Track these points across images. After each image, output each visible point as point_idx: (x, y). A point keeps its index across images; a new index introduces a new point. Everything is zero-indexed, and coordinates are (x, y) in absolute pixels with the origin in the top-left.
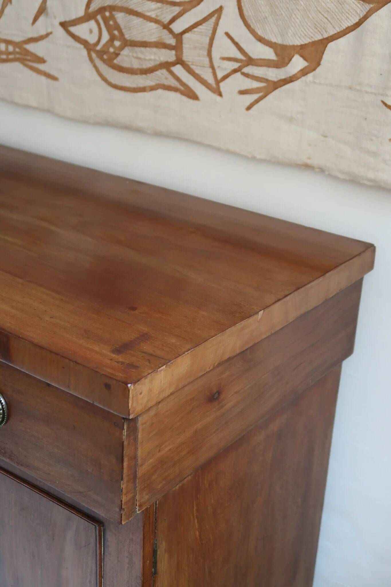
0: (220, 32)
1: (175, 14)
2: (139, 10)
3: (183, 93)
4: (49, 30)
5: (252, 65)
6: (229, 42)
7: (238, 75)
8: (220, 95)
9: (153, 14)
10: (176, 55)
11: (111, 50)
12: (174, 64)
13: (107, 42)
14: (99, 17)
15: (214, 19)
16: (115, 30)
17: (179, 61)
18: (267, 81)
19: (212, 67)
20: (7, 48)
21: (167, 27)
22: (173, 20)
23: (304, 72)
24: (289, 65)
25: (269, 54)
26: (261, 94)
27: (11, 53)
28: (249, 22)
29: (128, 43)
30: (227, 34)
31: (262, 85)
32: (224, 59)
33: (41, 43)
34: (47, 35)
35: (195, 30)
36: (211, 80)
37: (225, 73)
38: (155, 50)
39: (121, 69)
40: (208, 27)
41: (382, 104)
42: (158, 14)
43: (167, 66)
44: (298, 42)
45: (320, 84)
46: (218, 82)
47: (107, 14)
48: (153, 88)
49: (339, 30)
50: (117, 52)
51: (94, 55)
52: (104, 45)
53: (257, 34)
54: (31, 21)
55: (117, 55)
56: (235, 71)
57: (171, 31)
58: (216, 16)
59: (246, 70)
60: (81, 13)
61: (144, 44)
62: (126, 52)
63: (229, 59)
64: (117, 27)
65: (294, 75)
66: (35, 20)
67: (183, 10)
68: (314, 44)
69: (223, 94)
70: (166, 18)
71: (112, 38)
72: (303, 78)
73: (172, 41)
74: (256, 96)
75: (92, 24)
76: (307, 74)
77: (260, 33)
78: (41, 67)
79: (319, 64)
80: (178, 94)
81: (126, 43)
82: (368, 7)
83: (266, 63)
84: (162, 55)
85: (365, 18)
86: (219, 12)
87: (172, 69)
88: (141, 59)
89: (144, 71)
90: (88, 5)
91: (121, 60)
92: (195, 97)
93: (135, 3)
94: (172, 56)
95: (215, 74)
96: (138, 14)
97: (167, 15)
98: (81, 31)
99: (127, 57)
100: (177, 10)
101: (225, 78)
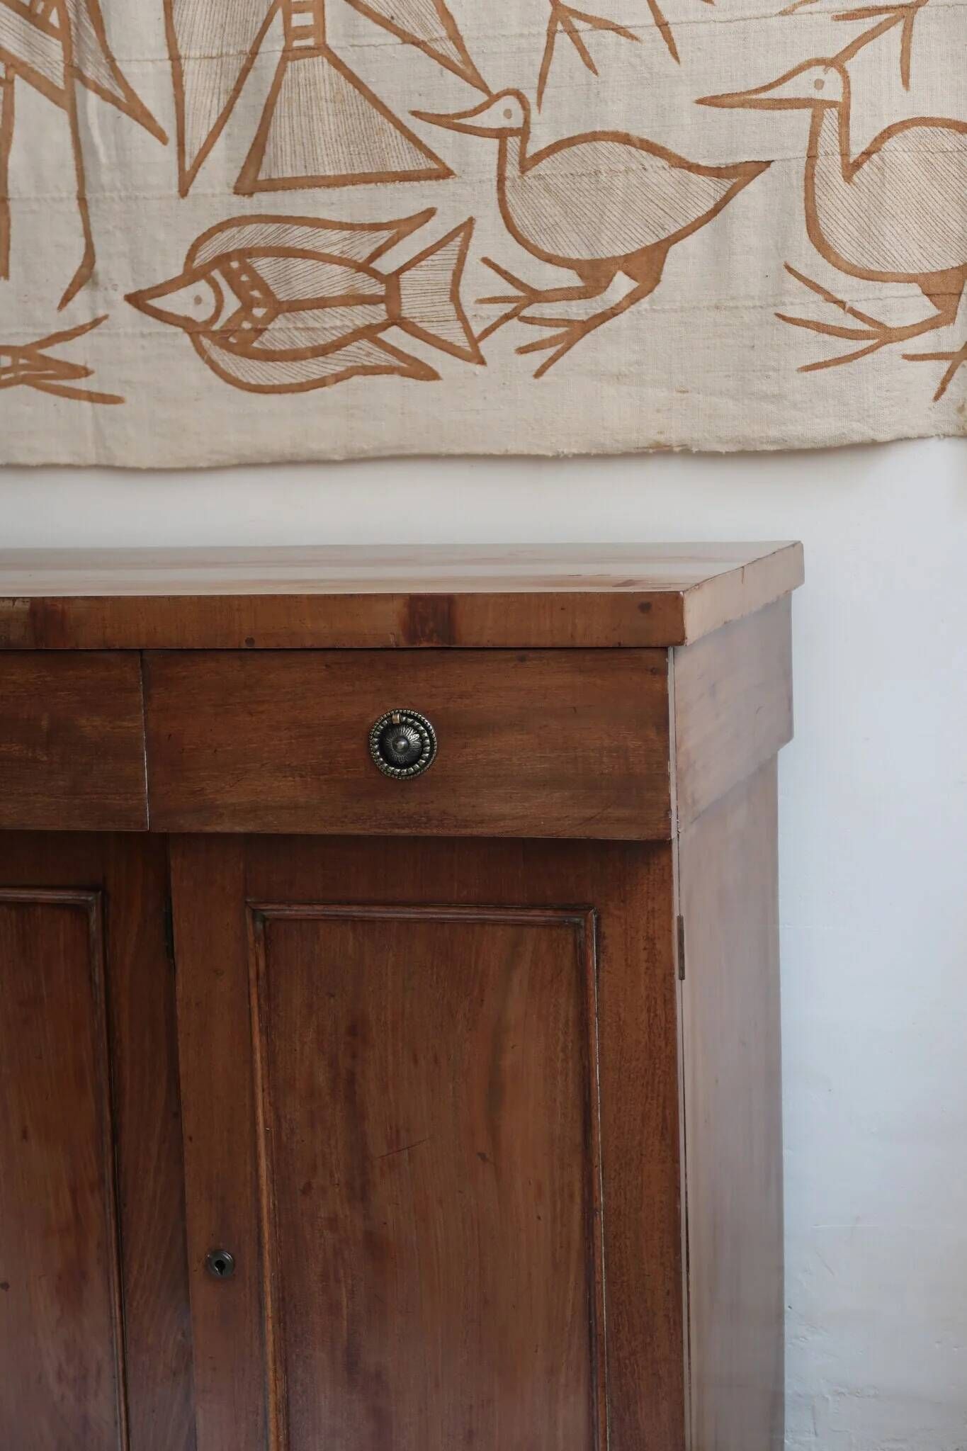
0: (473, 258)
1: (382, 242)
2: (308, 247)
3: (404, 373)
4: (101, 313)
5: (539, 302)
6: (491, 272)
7: (515, 321)
8: (482, 362)
9: (335, 251)
10: (388, 311)
11: (246, 325)
12: (384, 327)
13: (237, 312)
14: (216, 274)
15: (458, 240)
16: (253, 289)
17: (396, 320)
18: (568, 322)
19: (462, 317)
21: (365, 267)
22: (379, 254)
23: (633, 298)
24: (609, 289)
25: (569, 279)
26: (559, 347)
27: (6, 370)
28: (525, 235)
29: (285, 307)
30: (486, 261)
31: (561, 330)
32: (483, 301)
33: (78, 340)
34: (96, 322)
35: (423, 263)
36: (461, 340)
37: (488, 324)
38: (341, 310)
39: (269, 356)
40: (448, 255)
41: (777, 319)
42: (345, 249)
43: (369, 332)
44: (620, 251)
45: (664, 311)
46: (474, 342)
47: (235, 265)
48: (338, 378)
49: (684, 225)
50: (259, 326)
51: (206, 342)
52: (229, 320)
53: (543, 251)
54: (57, 303)
55: (259, 332)
56: (507, 317)
57: (375, 274)
58: (462, 234)
59: (526, 312)
60: (177, 271)
61: (321, 303)
62: (280, 322)
63: (493, 300)
64: (259, 283)
65: (617, 305)
66: (67, 298)
67: (398, 233)
68: (645, 250)
69: (487, 359)
70: (363, 253)
71: (247, 305)
72: (633, 308)
73: (380, 289)
74: (550, 352)
75: (202, 287)
76: (638, 300)
77: (547, 249)
78: (81, 384)
79: (657, 281)
80: (396, 379)
81: (279, 308)
82: (728, 184)
83: (567, 294)
84: (361, 316)
85: (726, 200)
86: (467, 227)
87: (381, 335)
88: (313, 329)
89: (321, 351)
90: (191, 256)
91: (268, 340)
92: (432, 375)
93: (297, 237)
94: (379, 313)
95: (467, 330)
96: (305, 254)
97: (362, 248)
98: (175, 302)
99: (281, 333)
100: (385, 235)
101: (487, 333)
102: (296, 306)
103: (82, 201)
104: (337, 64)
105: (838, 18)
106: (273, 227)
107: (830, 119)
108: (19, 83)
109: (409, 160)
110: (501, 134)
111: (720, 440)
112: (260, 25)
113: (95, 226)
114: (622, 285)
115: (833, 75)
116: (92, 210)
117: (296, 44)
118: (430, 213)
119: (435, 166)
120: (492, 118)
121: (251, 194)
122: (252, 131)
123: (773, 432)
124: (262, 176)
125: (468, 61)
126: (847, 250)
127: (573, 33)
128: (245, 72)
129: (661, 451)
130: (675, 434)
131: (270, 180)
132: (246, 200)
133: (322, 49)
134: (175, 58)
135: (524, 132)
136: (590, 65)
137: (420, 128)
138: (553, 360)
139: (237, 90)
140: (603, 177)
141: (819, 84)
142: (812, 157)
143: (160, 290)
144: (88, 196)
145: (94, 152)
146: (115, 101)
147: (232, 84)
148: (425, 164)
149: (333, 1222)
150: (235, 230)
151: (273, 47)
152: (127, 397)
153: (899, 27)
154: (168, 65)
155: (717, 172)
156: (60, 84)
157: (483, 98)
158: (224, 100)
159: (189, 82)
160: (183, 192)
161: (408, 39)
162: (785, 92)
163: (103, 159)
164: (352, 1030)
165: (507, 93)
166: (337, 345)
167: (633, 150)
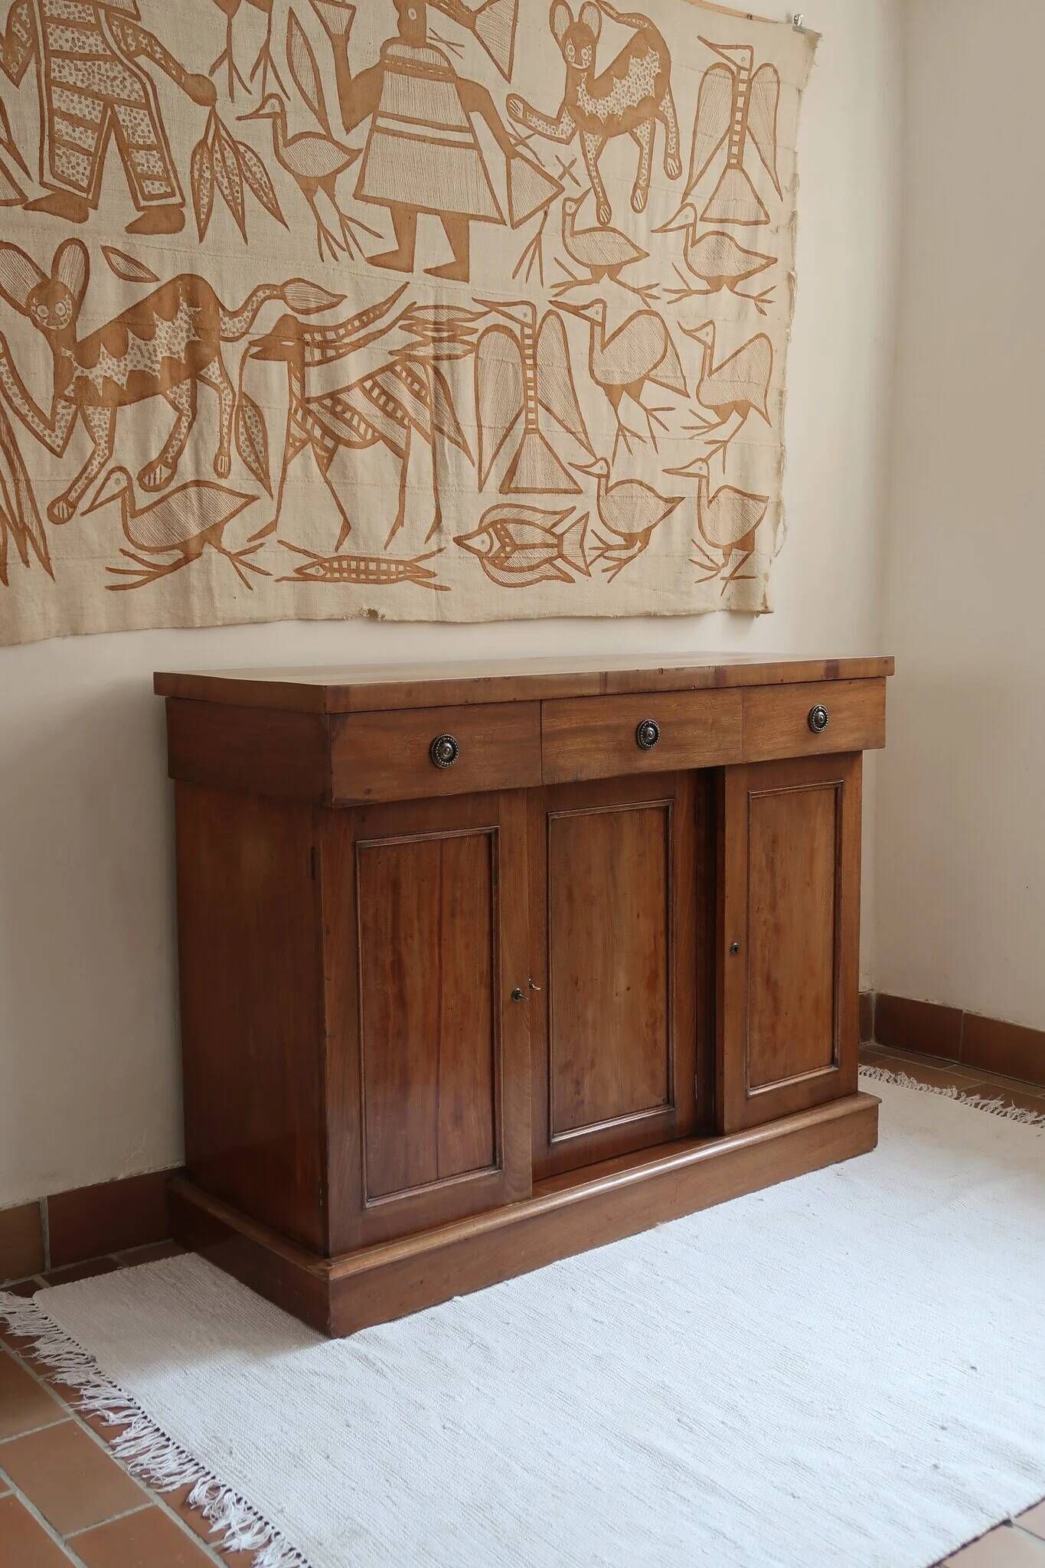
0: (588, 529)
1: (556, 520)
2: (529, 520)
3: (561, 580)
4: (443, 546)
5: (610, 550)
8: (590, 576)
9: (538, 522)
10: (557, 551)
11: (503, 555)
12: (556, 558)
13: (499, 549)
14: (491, 530)
15: (582, 523)
16: (506, 538)
17: (561, 556)
18: (620, 560)
19: (584, 556)
20: (397, 568)
21: (549, 531)
22: (555, 525)
23: (640, 551)
24: (634, 547)
25: (620, 540)
26: (616, 570)
27: (400, 573)
28: (606, 521)
29: (519, 547)
30: (592, 531)
31: (617, 563)
32: (590, 549)
34: (440, 550)
35: (571, 530)
38: (539, 550)
39: (511, 570)
42: (544, 522)
43: (549, 560)
44: (637, 530)
45: (650, 556)
46: (587, 567)
47: (499, 526)
48: (538, 581)
50: (507, 556)
51: (486, 562)
52: (495, 552)
53: (611, 528)
54: (424, 540)
55: (506, 558)
57: (553, 534)
58: (583, 520)
59: (606, 554)
61: (534, 546)
62: (515, 555)
63: (594, 548)
64: (509, 535)
65: (636, 553)
66: (428, 538)
67: (562, 516)
70: (549, 525)
71: (503, 546)
73: (555, 541)
74: (613, 572)
75: (485, 536)
76: (642, 551)
77: (613, 527)
78: (432, 581)
79: (647, 544)
80: (559, 581)
81: (517, 547)
82: (670, 505)
83: (620, 547)
84: (546, 553)
85: (670, 511)
86: (587, 516)
87: (554, 562)
88: (530, 558)
89: (531, 568)
90: (481, 521)
91: (510, 563)
92: (572, 581)
93: (527, 515)
94: (554, 552)
95: (585, 561)
96: (529, 523)
97: (549, 522)
98: (475, 543)
99: (517, 559)
100: (558, 517)
101: (592, 563)
102: (524, 547)
103: (436, 490)
104: (542, 438)
105: (706, 443)
106: (517, 510)
107: (704, 481)
108: (413, 429)
109: (565, 484)
110: (599, 476)
111: (668, 610)
112: (514, 416)
113: (442, 502)
114: (639, 544)
115: (704, 466)
116: (441, 495)
117: (530, 427)
118: (574, 508)
119: (576, 488)
120: (596, 470)
121: (507, 494)
122: (508, 464)
123: (687, 608)
124: (512, 486)
125: (589, 444)
126: (709, 537)
127: (624, 436)
128: (505, 436)
129: (650, 616)
130: (653, 608)
131: (517, 488)
132: (504, 496)
133: (537, 431)
134: (480, 426)
135: (607, 476)
136: (630, 451)
137: (571, 470)
138: (614, 575)
139: (501, 444)
140: (634, 499)
141: (701, 468)
142: (699, 497)
143: (469, 537)
144: (439, 488)
145: (446, 467)
146: (457, 443)
147: (498, 442)
148: (573, 487)
149: (765, 923)
150: (499, 510)
151: (520, 426)
152: (453, 588)
153: (722, 450)
154: (476, 429)
155: (666, 501)
156: (429, 431)
157: (593, 460)
158: (495, 448)
159: (484, 438)
160: (480, 490)
161: (569, 431)
162: (689, 470)
163: (450, 472)
164: (774, 842)
165: (602, 459)
166: (538, 566)
167: (643, 489)
